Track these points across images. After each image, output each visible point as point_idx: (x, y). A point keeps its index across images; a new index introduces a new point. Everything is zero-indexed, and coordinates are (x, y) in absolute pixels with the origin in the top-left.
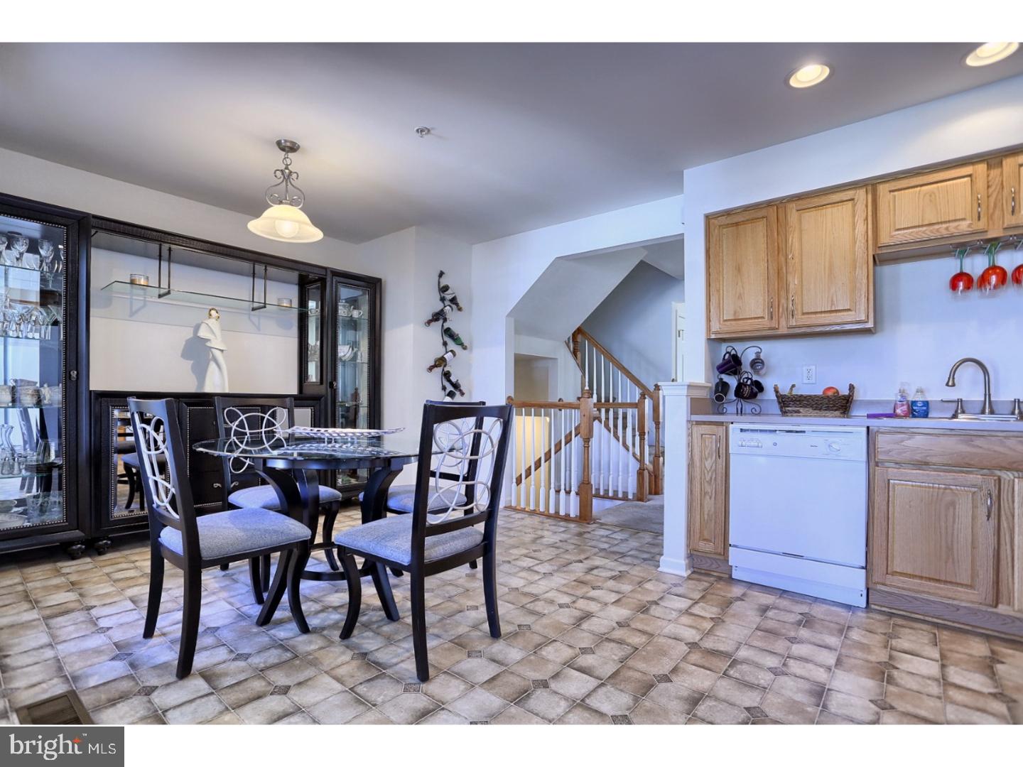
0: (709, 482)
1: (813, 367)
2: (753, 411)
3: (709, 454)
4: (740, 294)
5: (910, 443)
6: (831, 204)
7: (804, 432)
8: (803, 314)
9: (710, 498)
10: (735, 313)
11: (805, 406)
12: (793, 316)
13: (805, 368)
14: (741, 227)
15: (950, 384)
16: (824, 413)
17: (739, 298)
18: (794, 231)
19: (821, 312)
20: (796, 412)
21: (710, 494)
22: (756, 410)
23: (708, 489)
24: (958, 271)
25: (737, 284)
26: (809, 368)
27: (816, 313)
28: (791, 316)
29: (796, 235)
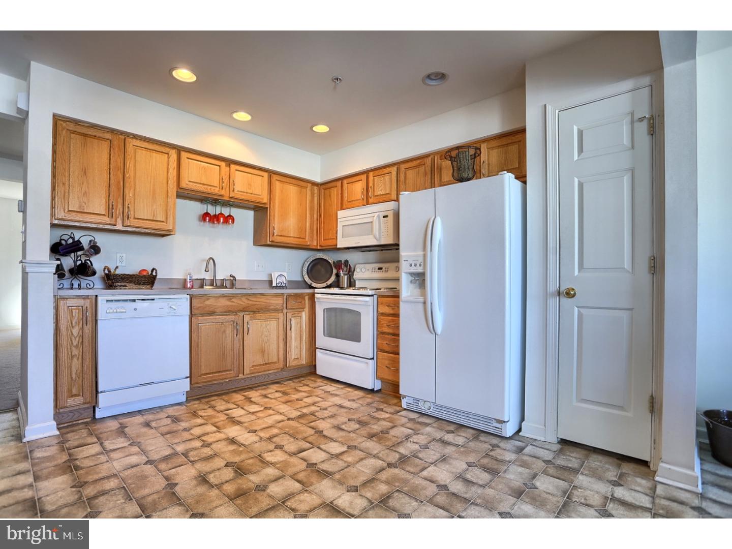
0: (76, 347)
1: (124, 255)
2: (88, 285)
3: (76, 323)
4: (86, 192)
5: (208, 302)
6: (156, 151)
7: (153, 300)
8: (135, 218)
9: (78, 359)
10: (80, 207)
11: (130, 282)
12: (128, 218)
13: (118, 255)
14: (89, 139)
15: (207, 270)
16: (141, 286)
17: (84, 194)
18: (131, 159)
19: (146, 220)
20: (124, 286)
21: (77, 356)
22: (90, 286)
23: (75, 352)
24: (206, 211)
25: (83, 183)
26: (122, 255)
27: (143, 219)
28: (126, 218)
29: (132, 162)
